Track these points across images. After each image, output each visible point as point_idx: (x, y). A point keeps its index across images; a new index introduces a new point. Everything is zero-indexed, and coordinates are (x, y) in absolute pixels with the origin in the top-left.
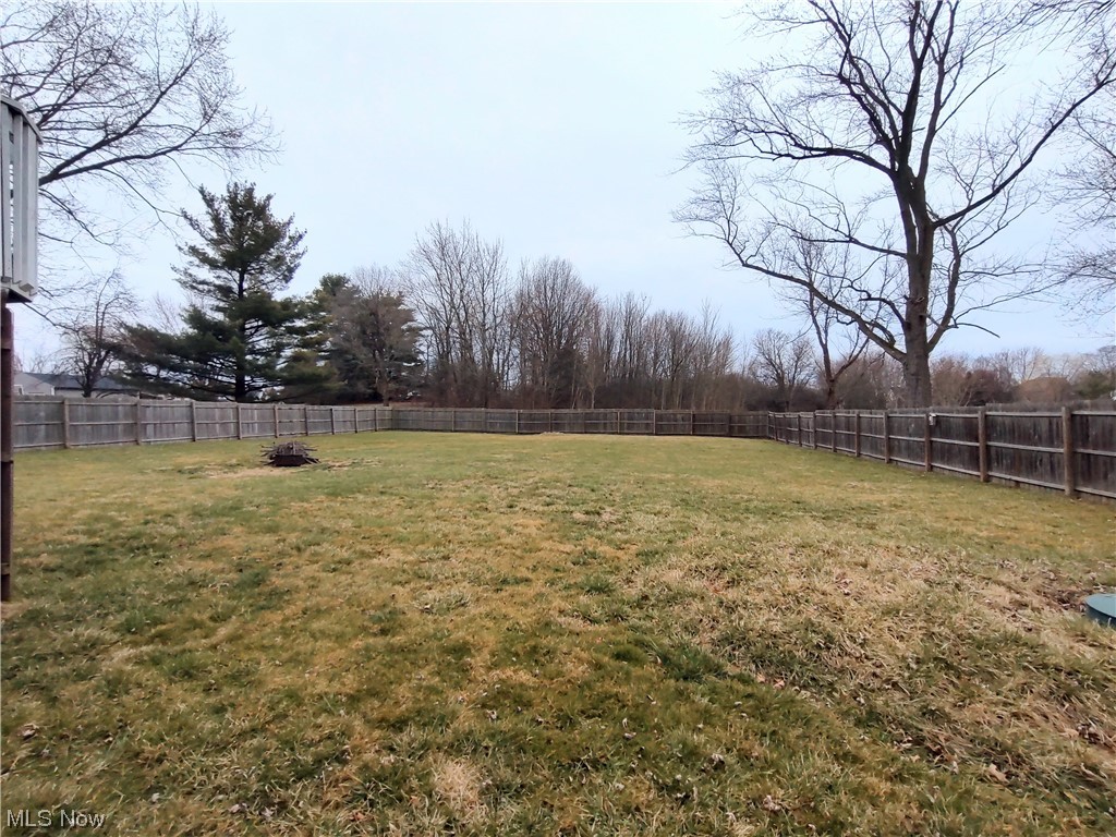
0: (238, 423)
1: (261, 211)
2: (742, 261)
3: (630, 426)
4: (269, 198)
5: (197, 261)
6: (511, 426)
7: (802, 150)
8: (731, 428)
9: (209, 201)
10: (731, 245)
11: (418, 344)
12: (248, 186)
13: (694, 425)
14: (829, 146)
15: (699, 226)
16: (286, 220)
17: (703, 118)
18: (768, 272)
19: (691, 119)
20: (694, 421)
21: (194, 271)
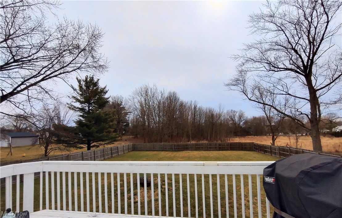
0: (95, 156)
1: (96, 84)
2: (249, 98)
3: (210, 148)
4: (98, 80)
5: (74, 101)
6: (172, 148)
7: (277, 69)
8: (242, 148)
9: (79, 81)
10: (244, 93)
11: (127, 117)
12: (91, 76)
13: (231, 147)
14: (286, 68)
15: (233, 87)
16: (104, 87)
17: (239, 57)
18: (258, 102)
19: (234, 57)
20: (230, 146)
21: (73, 104)
